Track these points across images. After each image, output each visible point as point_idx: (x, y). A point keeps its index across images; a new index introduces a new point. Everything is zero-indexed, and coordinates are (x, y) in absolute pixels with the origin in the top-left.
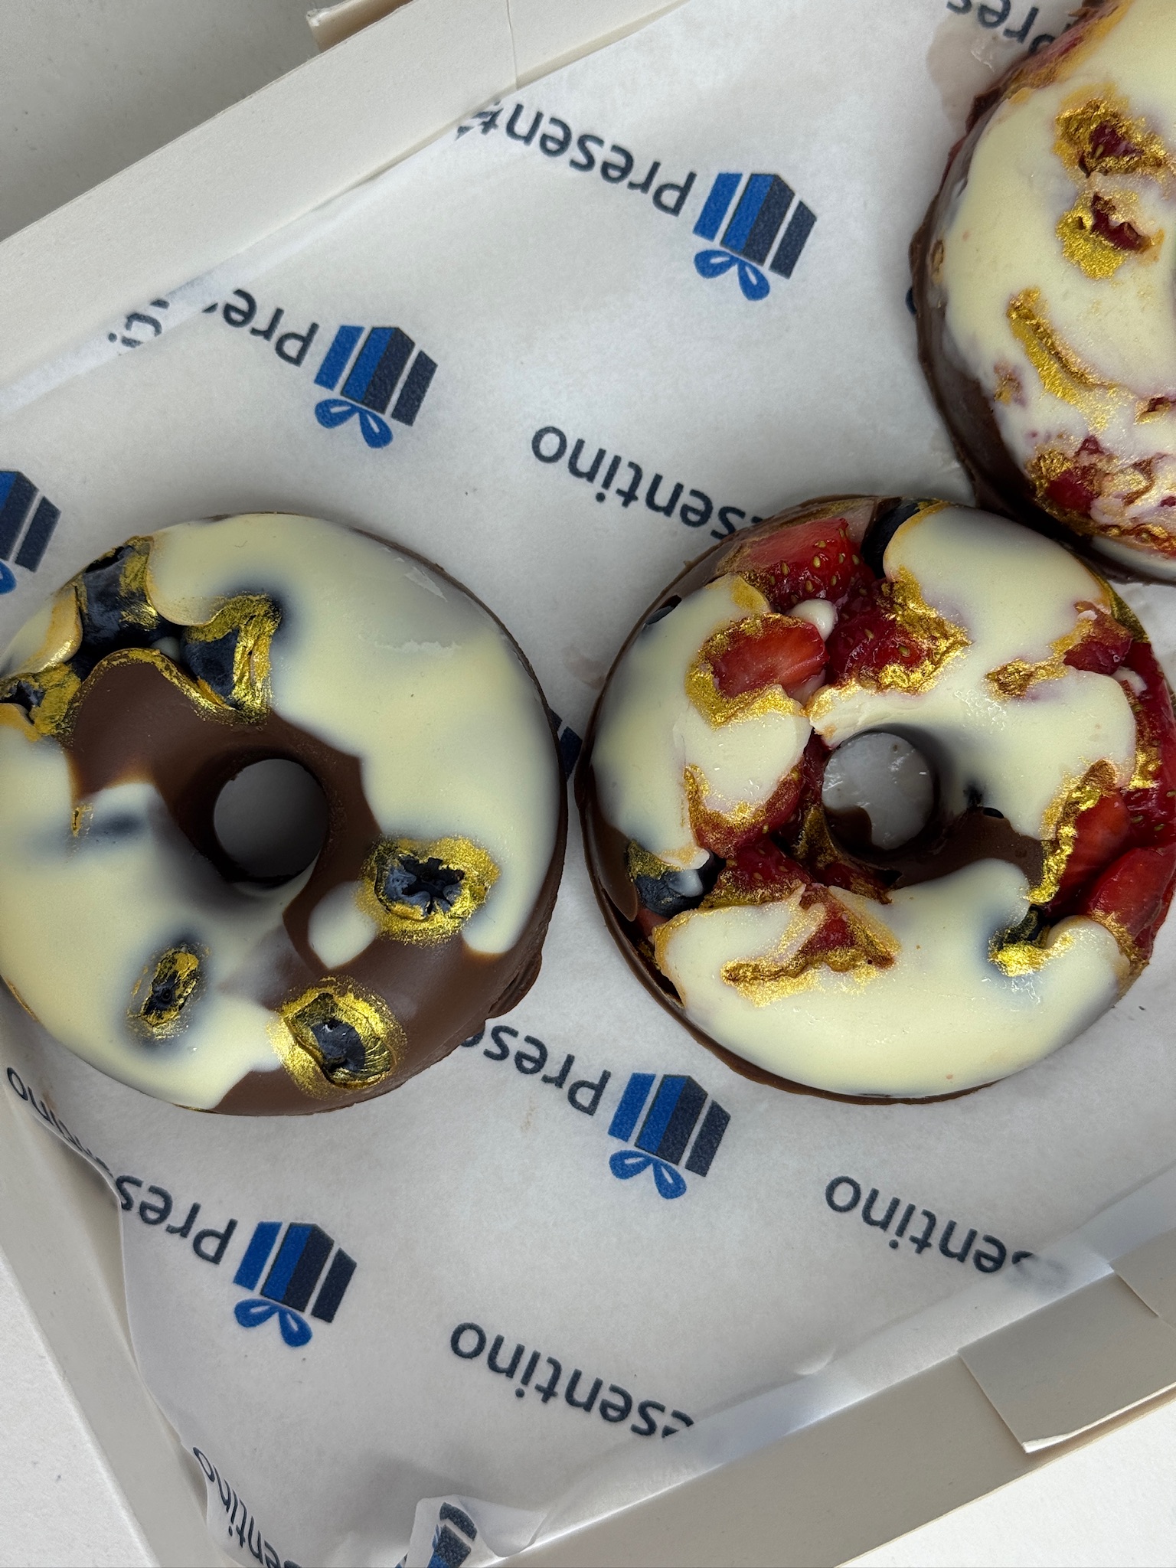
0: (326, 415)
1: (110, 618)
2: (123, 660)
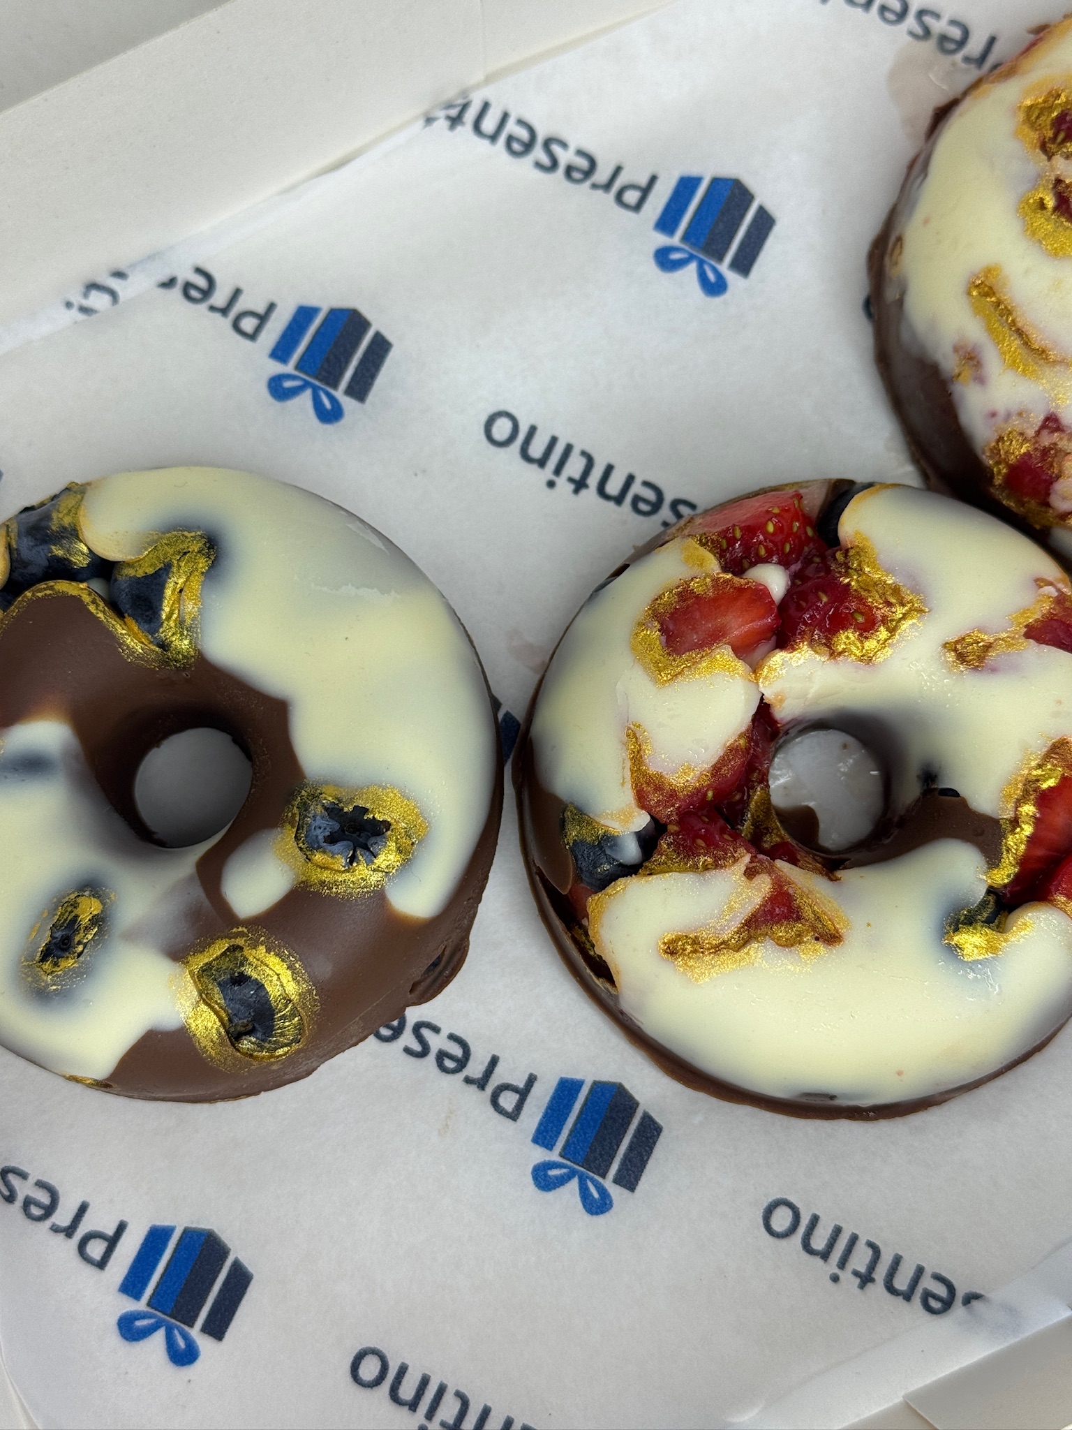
0: (278, 389)
1: (39, 552)
2: (48, 592)
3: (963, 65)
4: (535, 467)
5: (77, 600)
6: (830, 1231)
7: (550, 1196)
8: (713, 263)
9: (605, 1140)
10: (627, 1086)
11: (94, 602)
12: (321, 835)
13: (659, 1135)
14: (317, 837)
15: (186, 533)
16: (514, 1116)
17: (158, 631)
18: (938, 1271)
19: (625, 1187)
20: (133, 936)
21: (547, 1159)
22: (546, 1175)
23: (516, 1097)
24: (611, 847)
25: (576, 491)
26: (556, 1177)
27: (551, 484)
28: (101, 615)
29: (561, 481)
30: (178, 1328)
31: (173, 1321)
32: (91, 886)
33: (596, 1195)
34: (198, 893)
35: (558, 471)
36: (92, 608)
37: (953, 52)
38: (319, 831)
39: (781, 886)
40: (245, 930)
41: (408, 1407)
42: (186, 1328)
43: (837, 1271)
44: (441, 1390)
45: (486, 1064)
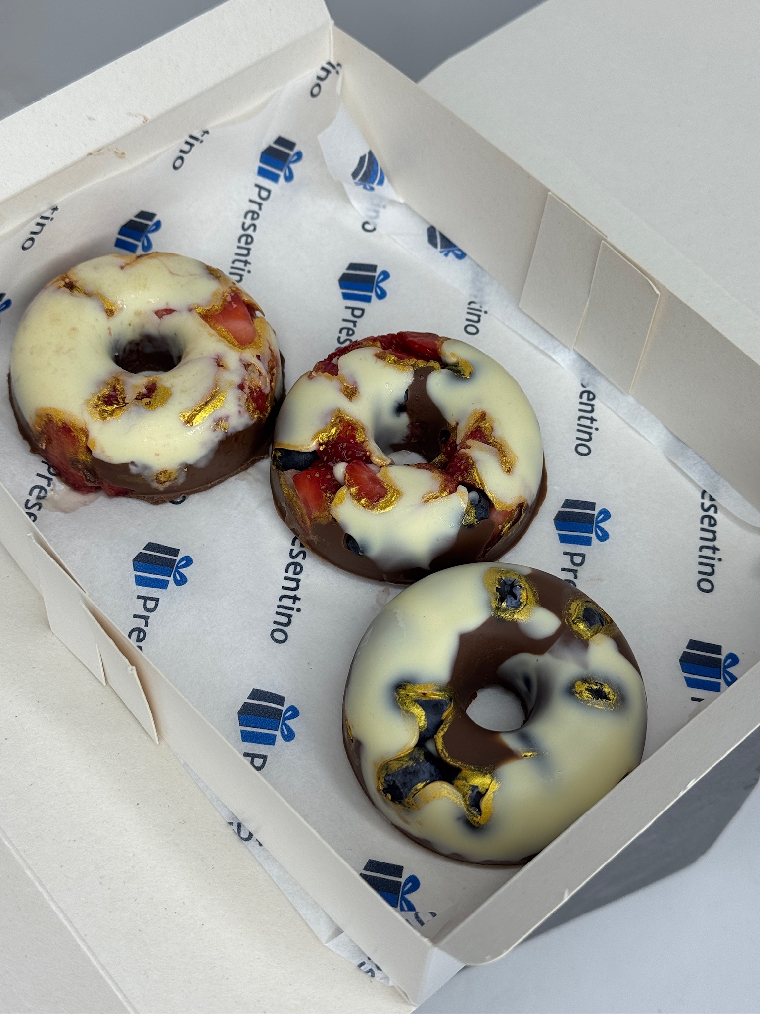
3: (52, 486)
4: (292, 619)
5: (444, 737)
6: (580, 433)
7: (610, 533)
8: (176, 563)
9: (579, 519)
10: (554, 517)
11: (442, 730)
12: (514, 601)
13: (569, 500)
14: (515, 603)
15: (397, 699)
16: (583, 556)
17: (446, 701)
18: (579, 397)
19: (595, 506)
20: (585, 665)
21: (596, 538)
22: (602, 536)
23: (575, 556)
24: (475, 502)
25: (299, 599)
26: (601, 532)
27: (299, 610)
28: (447, 725)
29: (296, 606)
30: (724, 664)
31: (722, 667)
32: (571, 691)
33: (602, 516)
34: (556, 645)
35: (292, 609)
36: (445, 730)
37: (46, 491)
38: (513, 602)
39: (469, 437)
40: (565, 620)
41: (714, 568)
42: (723, 661)
43: (594, 429)
44: (701, 557)
45: (566, 572)
